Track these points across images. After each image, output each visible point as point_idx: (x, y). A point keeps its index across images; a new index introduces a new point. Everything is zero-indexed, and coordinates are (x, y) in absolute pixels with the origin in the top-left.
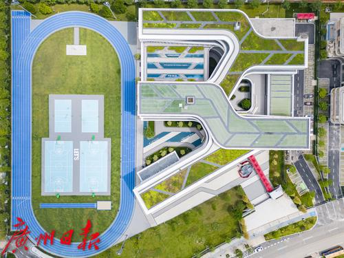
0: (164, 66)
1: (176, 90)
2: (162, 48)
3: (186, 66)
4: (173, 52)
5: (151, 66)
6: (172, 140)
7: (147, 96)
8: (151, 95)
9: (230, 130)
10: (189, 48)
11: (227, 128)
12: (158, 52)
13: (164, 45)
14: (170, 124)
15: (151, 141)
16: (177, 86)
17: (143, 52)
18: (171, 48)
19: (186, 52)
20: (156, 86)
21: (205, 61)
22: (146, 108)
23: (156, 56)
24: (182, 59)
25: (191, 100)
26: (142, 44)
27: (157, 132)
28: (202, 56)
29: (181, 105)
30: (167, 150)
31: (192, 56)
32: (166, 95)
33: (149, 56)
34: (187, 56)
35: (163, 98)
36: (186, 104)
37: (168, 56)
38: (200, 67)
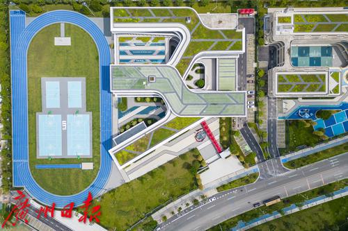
0: (133, 53)
1: (141, 71)
2: (131, 38)
3: (151, 53)
4: (140, 42)
5: (122, 53)
6: (142, 113)
7: (117, 76)
8: (121, 76)
9: (184, 102)
10: (153, 38)
11: (181, 101)
12: (128, 42)
13: (133, 36)
14: (139, 100)
15: (124, 114)
16: (142, 68)
17: (116, 42)
18: (138, 39)
19: (150, 42)
20: (125, 69)
21: (166, 49)
22: (116, 85)
23: (127, 45)
24: (147, 48)
25: (152, 79)
26: (115, 36)
27: (129, 107)
28: (164, 45)
29: (144, 83)
30: (137, 120)
31: (155, 45)
32: (133, 75)
33: (121, 45)
34: (152, 45)
35: (130, 78)
36: (149, 82)
37: (136, 45)
38: (161, 53)
